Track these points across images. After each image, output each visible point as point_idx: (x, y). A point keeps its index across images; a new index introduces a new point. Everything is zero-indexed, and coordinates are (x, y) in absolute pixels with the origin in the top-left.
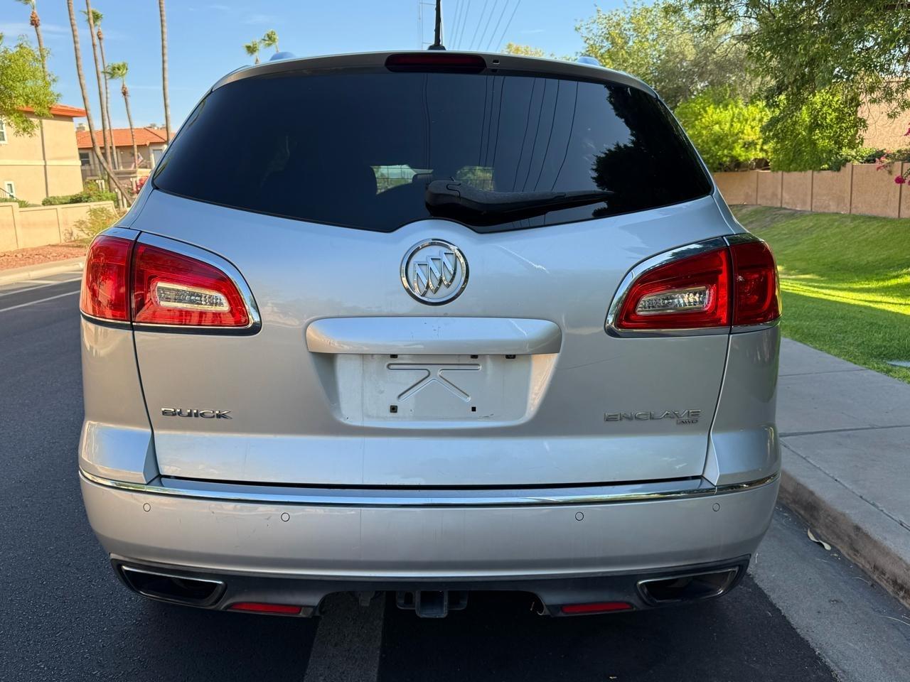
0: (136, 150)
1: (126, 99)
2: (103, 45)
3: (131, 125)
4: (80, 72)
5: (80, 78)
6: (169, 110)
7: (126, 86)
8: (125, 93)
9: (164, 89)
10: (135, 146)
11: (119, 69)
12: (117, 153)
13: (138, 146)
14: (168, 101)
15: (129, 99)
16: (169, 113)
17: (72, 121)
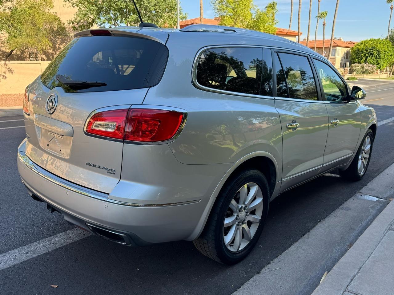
0: (324, 49)
1: (324, 27)
2: (320, 4)
3: (324, 38)
4: (299, 17)
5: (298, 20)
6: (334, 32)
7: (325, 21)
8: (324, 25)
9: (333, 23)
10: (324, 47)
11: (323, 14)
12: (316, 50)
13: (325, 47)
14: (334, 28)
15: (325, 27)
16: (333, 33)
17: (296, 37)
